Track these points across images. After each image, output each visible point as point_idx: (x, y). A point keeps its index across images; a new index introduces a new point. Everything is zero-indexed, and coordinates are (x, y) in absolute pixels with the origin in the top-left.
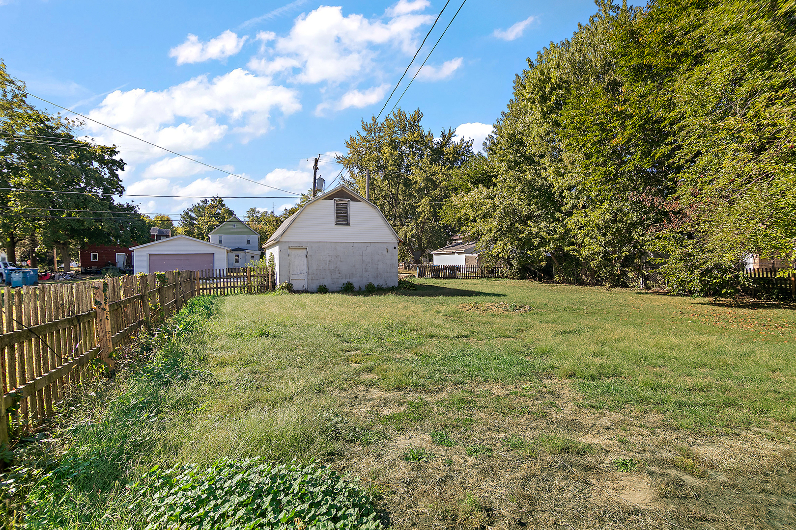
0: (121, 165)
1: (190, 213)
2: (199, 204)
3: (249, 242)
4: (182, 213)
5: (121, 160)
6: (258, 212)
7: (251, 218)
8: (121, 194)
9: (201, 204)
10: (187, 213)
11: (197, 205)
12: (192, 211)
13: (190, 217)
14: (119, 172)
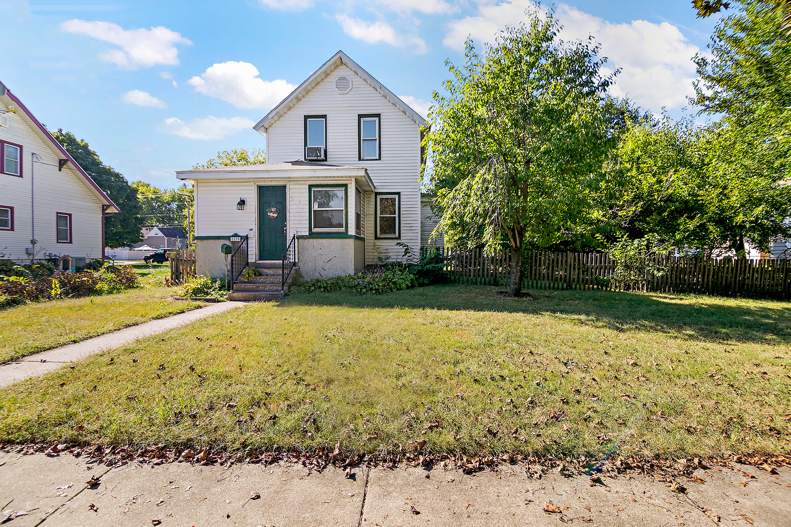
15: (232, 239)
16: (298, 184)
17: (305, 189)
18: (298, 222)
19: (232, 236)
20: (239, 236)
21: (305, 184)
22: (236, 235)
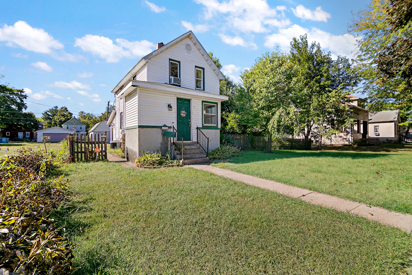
0: (25, 97)
1: (48, 113)
2: (53, 108)
3: (81, 128)
4: (43, 113)
5: (26, 95)
6: (85, 113)
7: (81, 116)
8: (26, 108)
9: (54, 108)
10: (46, 113)
11: (52, 109)
12: (48, 112)
13: (48, 115)
14: (24, 100)
15: (163, 128)
16: (197, 100)
17: (200, 102)
18: (197, 120)
19: (163, 126)
20: (167, 126)
21: (200, 100)
22: (165, 126)
